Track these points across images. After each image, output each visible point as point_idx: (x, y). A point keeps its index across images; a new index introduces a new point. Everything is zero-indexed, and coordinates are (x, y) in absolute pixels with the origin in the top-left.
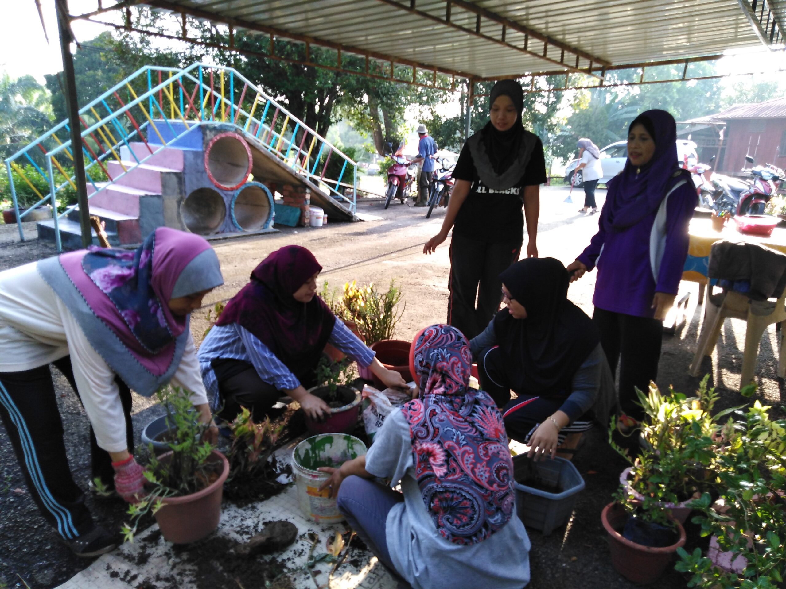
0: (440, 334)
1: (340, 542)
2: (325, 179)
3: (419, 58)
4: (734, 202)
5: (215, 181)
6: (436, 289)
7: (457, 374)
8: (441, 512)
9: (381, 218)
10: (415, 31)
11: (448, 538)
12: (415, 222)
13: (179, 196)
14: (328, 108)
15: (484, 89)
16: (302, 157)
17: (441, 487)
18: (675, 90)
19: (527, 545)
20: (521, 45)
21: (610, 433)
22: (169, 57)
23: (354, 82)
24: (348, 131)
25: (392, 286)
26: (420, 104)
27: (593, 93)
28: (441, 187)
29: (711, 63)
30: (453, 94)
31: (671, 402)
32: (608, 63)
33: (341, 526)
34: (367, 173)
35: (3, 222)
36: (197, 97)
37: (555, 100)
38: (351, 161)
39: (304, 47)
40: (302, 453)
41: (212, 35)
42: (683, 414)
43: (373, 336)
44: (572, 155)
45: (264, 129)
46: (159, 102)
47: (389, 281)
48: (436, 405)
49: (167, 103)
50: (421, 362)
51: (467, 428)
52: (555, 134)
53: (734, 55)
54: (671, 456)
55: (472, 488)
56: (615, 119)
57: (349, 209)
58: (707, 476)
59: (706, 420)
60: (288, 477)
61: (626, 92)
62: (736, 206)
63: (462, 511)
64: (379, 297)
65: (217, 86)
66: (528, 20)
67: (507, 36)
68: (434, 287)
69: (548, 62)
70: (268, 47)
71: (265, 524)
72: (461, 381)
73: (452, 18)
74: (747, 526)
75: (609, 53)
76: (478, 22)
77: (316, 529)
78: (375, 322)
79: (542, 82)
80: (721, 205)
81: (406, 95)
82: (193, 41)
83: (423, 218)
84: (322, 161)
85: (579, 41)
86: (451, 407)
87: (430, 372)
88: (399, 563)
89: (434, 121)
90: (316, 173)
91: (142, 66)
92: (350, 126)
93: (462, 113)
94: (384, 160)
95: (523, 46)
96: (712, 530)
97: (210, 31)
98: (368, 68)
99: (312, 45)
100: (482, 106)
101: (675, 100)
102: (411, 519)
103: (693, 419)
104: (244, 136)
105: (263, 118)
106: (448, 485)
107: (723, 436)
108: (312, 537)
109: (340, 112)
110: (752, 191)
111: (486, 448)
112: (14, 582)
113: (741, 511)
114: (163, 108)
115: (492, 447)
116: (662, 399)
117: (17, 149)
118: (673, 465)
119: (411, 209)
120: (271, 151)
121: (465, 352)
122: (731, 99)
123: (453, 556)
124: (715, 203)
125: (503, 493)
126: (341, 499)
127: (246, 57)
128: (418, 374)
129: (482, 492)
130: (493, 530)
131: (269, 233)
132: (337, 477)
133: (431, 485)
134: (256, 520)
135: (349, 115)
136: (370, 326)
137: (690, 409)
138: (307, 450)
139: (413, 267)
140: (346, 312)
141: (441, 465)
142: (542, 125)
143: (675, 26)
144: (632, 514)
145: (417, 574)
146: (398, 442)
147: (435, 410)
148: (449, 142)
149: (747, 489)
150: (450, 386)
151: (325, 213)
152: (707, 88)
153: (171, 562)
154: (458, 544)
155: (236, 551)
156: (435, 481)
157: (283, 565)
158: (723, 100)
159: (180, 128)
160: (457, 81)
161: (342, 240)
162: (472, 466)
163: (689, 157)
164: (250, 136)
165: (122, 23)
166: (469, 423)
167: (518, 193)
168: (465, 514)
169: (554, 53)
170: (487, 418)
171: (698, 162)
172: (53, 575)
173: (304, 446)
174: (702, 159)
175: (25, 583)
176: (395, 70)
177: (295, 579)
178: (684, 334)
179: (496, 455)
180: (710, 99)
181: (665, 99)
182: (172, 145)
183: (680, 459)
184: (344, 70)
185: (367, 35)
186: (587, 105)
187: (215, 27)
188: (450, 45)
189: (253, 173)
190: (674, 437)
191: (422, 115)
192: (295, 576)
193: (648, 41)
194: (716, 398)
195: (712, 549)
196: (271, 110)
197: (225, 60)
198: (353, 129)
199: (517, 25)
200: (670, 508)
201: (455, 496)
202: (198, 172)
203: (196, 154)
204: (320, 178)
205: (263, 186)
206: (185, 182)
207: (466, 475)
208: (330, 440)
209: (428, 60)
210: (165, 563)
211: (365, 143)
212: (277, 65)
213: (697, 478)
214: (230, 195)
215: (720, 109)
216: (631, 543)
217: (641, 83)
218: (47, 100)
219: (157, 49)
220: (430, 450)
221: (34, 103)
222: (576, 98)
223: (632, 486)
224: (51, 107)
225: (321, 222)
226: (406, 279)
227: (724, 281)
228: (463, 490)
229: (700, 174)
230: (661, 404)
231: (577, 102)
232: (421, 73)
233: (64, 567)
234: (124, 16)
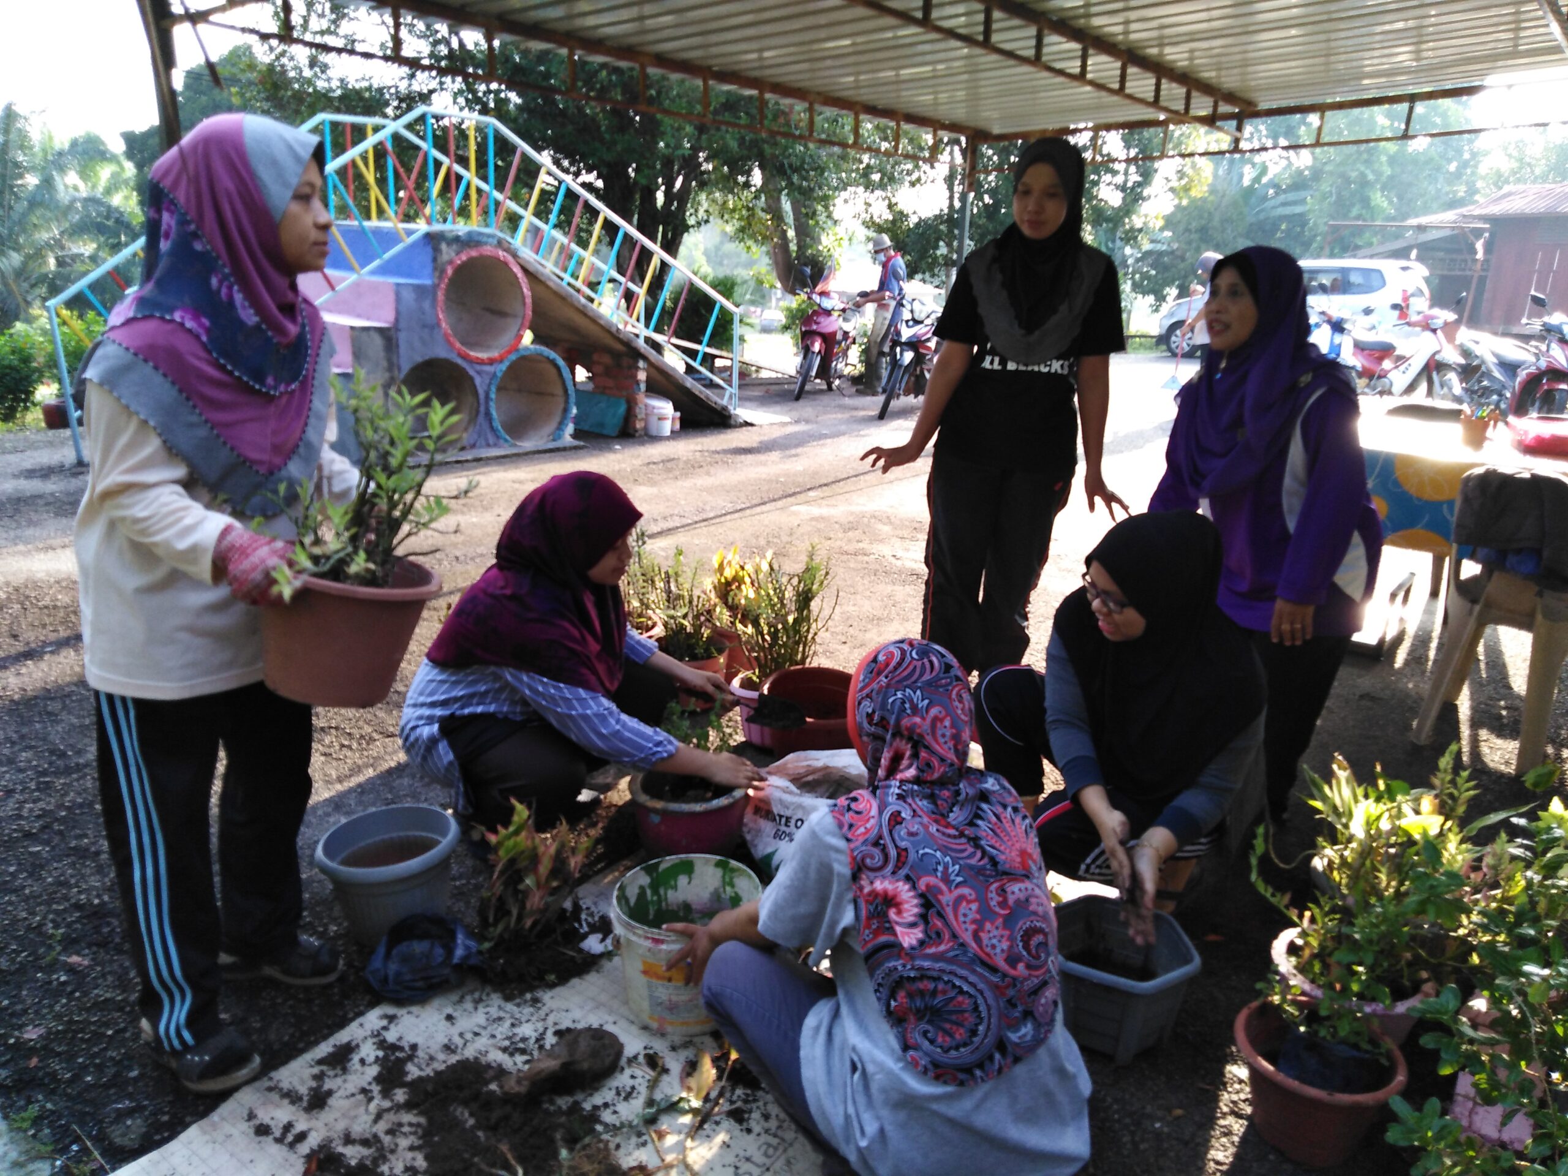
0: (908, 659)
1: (708, 1071)
2: (675, 341)
3: (866, 96)
4: (1504, 387)
5: (458, 345)
6: (899, 563)
7: (942, 740)
8: (912, 1018)
9: (787, 419)
10: (859, 39)
11: (925, 1071)
12: (855, 426)
13: (387, 375)
14: (683, 197)
15: (995, 158)
16: (629, 296)
17: (913, 968)
18: (1384, 159)
19: (1085, 1085)
20: (1074, 67)
21: (1254, 861)
22: (367, 95)
23: (734, 145)
24: (722, 243)
25: (811, 557)
26: (867, 188)
27: (1217, 165)
28: (908, 356)
29: (1459, 103)
30: (932, 167)
31: (1378, 799)
32: (1250, 103)
33: (709, 1041)
34: (759, 328)
35: (43, 425)
36: (423, 176)
37: (1139, 179)
38: (728, 305)
39: (635, 73)
40: (632, 893)
41: (451, 50)
42: (1403, 823)
43: (773, 659)
44: (1172, 292)
45: (554, 241)
46: (346, 186)
47: (804, 546)
48: (901, 802)
49: (362, 187)
50: (870, 716)
51: (964, 850)
52: (1139, 248)
53: (1510, 87)
54: (1379, 910)
55: (974, 972)
56: (1262, 216)
57: (724, 402)
58: (1451, 950)
59: (1451, 836)
60: (603, 940)
61: (1284, 163)
62: (1508, 395)
63: (954, 1017)
64: (784, 580)
65: (460, 152)
66: (1088, 16)
67: (1045, 50)
68: (893, 560)
69: (1127, 101)
70: (564, 73)
71: (558, 1033)
72: (951, 756)
73: (935, 14)
74: (1536, 1055)
75: (1253, 83)
76: (988, 22)
77: (660, 1046)
78: (777, 631)
79: (1113, 143)
80: (1477, 395)
81: (839, 170)
82: (414, 64)
83: (870, 420)
84: (669, 304)
85: (1191, 59)
86: (931, 806)
87: (888, 737)
88: (828, 1122)
89: (894, 222)
90: (658, 330)
91: (312, 114)
92: (724, 233)
93: (951, 206)
94: (794, 302)
95: (1077, 71)
96: (1462, 1060)
97: (448, 43)
98: (763, 117)
99: (653, 71)
100: (993, 192)
101: (1384, 179)
102: (850, 1032)
103: (1425, 834)
104: (515, 255)
105: (553, 218)
106: (926, 964)
107: (1485, 869)
108: (652, 1061)
109: (705, 205)
110: (1543, 364)
111: (1004, 890)
112: (67, 1141)
113: (1523, 1023)
114: (355, 198)
115: (1016, 890)
116: (1360, 791)
117: (69, 280)
118: (1383, 928)
119: (847, 401)
120: (569, 284)
121: (959, 696)
122: (1499, 175)
123: (935, 1106)
124: (1466, 390)
125: (1036, 981)
126: (709, 989)
127: (519, 95)
128: (865, 739)
129: (995, 979)
130: (1018, 1055)
131: (564, 449)
132: (703, 943)
133: (891, 964)
134: (540, 1026)
135: (724, 211)
136: (767, 637)
137: (1417, 812)
138: (642, 888)
139: (851, 519)
140: (718, 609)
141: (912, 925)
142: (1113, 230)
143: (1387, 27)
144: (1298, 1025)
145: (863, 1143)
146: (825, 874)
147: (899, 813)
148: (924, 266)
149: (1536, 979)
150: (928, 765)
151: (676, 409)
152: (1451, 154)
153: (373, 1107)
154: (945, 1083)
155: (501, 1087)
156: (899, 957)
157: (593, 1117)
158: (1483, 178)
159: (388, 239)
160: (941, 140)
161: (711, 464)
162: (974, 927)
163: (1413, 295)
164: (527, 254)
165: (273, 27)
166: (969, 839)
167: (1066, 372)
168: (959, 1024)
169: (1141, 83)
170: (1004, 830)
171: (1431, 306)
172: (144, 1130)
173: (636, 879)
174: (1437, 301)
175: (89, 1144)
176: (818, 119)
177: (618, 1146)
178: (1401, 656)
179: (1023, 904)
180: (1458, 175)
181: (1363, 175)
182: (373, 272)
183: (1397, 916)
184: (714, 121)
185: (761, 50)
186: (1205, 188)
187: (457, 34)
188: (929, 68)
189: (531, 328)
190: (1384, 870)
191: (870, 210)
192: (618, 1140)
193: (1333, 58)
194: (1472, 793)
195: (1460, 1098)
196: (568, 201)
197: (477, 100)
198: (732, 239)
199: (1066, 26)
200: (1374, 1014)
201: (941, 986)
202: (424, 326)
203: (420, 290)
204: (666, 338)
205: (553, 355)
206: (398, 346)
207: (962, 945)
208: (688, 868)
209: (882, 98)
210: (362, 1109)
211: (755, 268)
212: (580, 110)
213: (1431, 953)
214: (487, 373)
215: (1477, 197)
216: (1294, 1084)
217: (1318, 144)
218: (126, 182)
219: (342, 80)
220: (890, 893)
221: (101, 189)
222: (1181, 174)
223: (1296, 968)
224: (135, 197)
225: (667, 428)
226: (838, 543)
227: (1486, 550)
228: (956, 975)
229: (1434, 331)
230: (1356, 801)
231: (1183, 182)
232: (869, 126)
233: (164, 1113)
234: (276, 14)
